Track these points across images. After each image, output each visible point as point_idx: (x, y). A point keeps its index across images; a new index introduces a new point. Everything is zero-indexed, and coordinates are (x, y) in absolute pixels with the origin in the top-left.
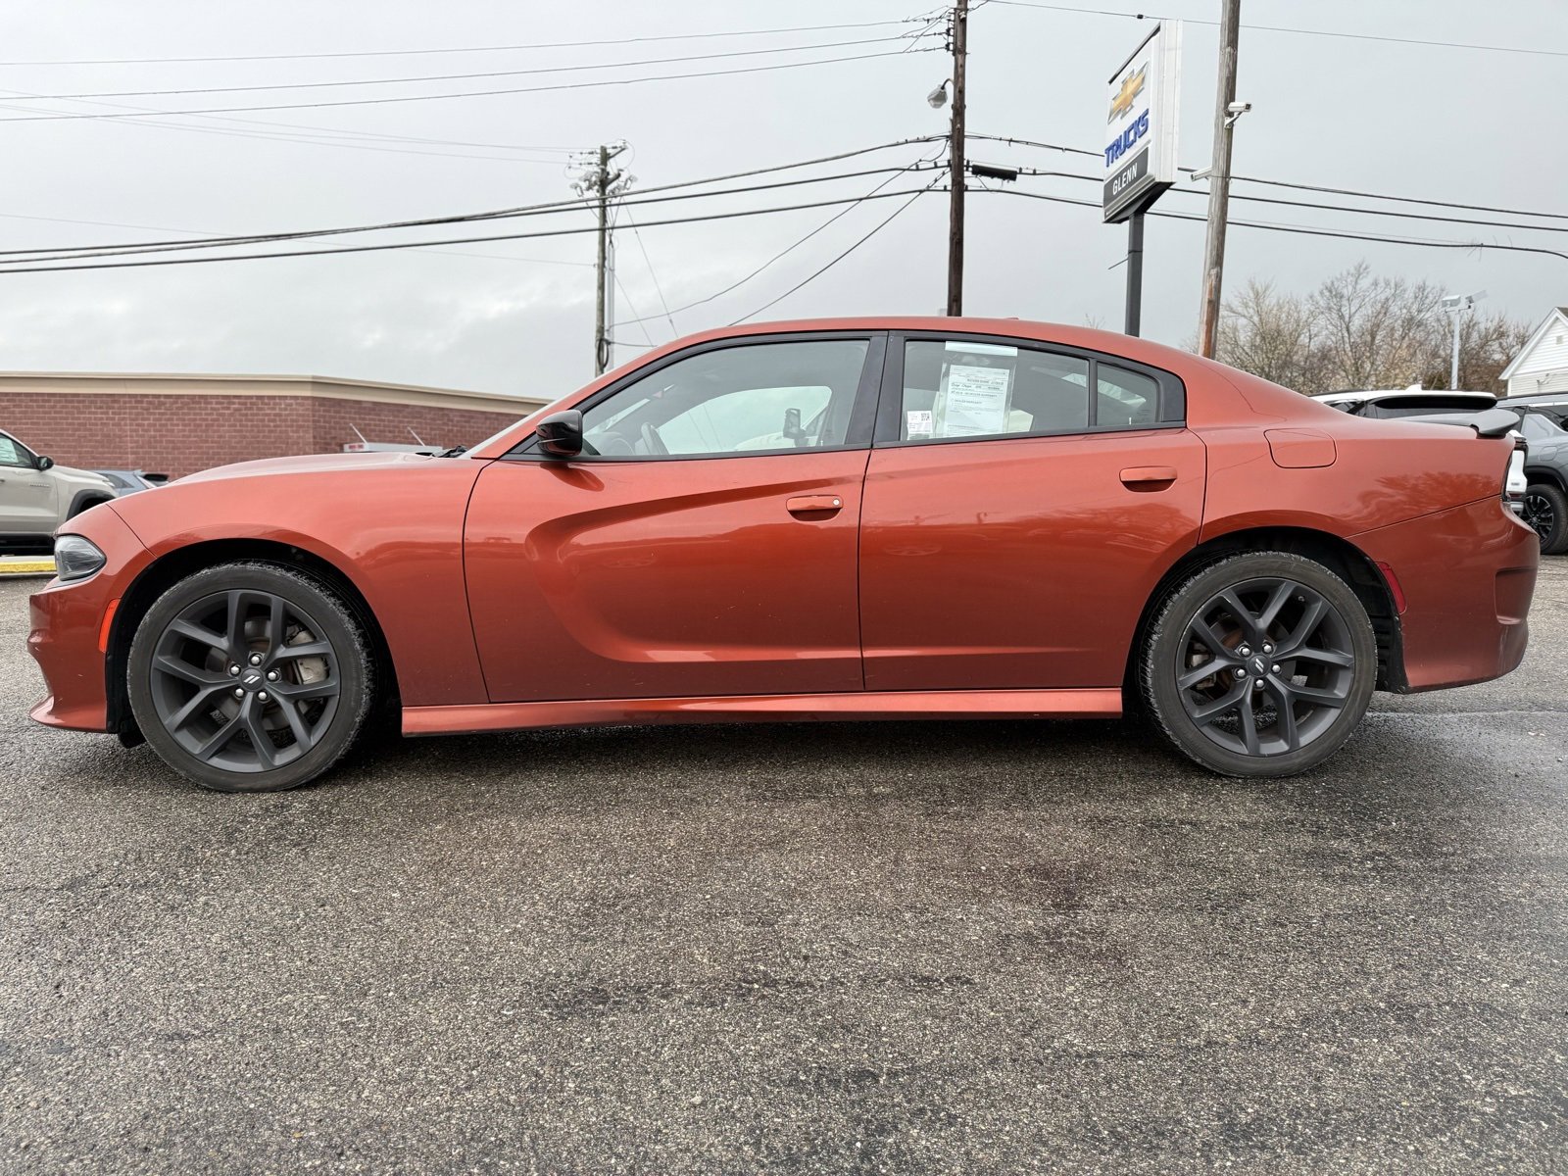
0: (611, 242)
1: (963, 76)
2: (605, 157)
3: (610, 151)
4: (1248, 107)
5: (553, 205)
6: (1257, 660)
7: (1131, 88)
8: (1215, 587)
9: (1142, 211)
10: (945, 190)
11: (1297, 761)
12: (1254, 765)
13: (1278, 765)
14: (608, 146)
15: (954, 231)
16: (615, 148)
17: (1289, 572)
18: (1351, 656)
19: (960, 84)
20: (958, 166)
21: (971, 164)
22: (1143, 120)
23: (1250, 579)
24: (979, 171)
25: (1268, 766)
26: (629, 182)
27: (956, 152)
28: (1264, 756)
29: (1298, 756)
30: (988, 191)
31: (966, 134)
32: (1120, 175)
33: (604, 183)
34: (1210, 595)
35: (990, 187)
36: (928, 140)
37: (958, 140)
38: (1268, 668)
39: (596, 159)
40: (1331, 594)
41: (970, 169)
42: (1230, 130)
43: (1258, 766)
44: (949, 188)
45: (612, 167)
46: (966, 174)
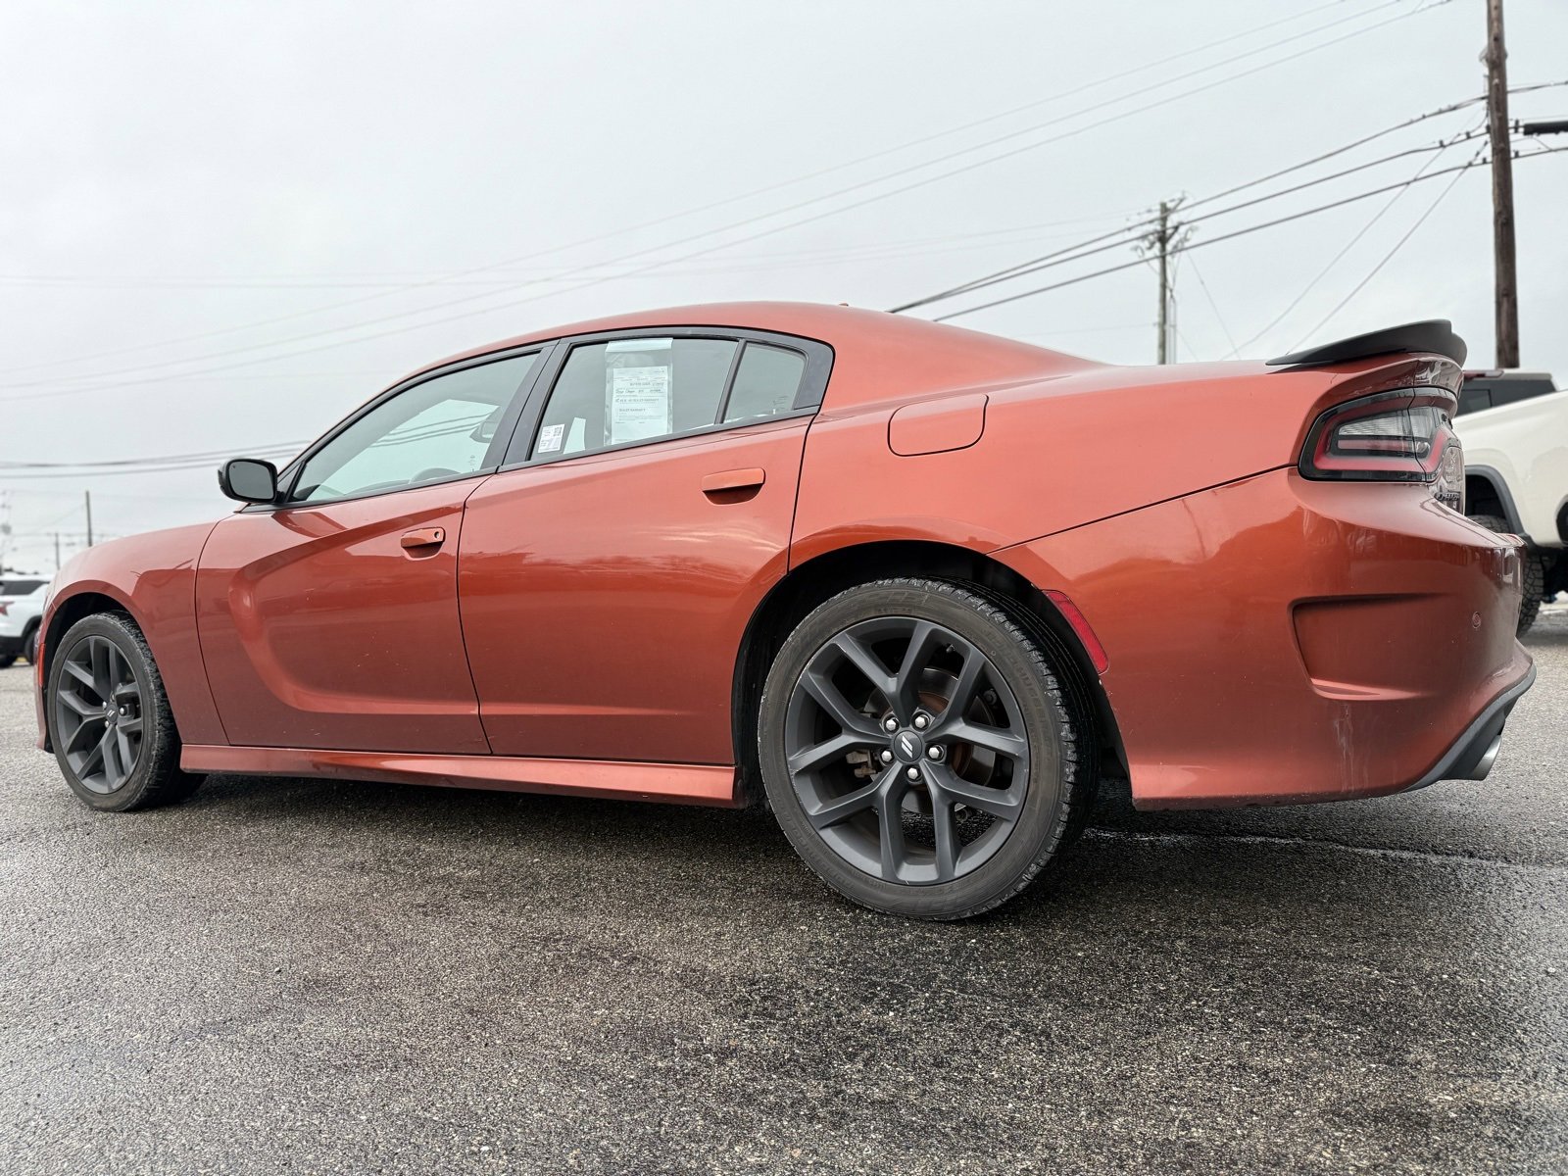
0: (1172, 296)
1: (1500, 19)
2: (1165, 210)
3: (1170, 205)
5: (1007, 271)
6: (904, 739)
8: (825, 631)
10: (1485, 161)
11: (951, 898)
12: (889, 897)
13: (923, 900)
14: (1166, 200)
15: (1499, 209)
16: (1172, 201)
17: (919, 608)
18: (1022, 740)
19: (1495, 31)
20: (1499, 131)
21: (1521, 123)
23: (872, 620)
24: (1532, 130)
25: (908, 900)
26: (1190, 233)
27: (1495, 114)
28: (903, 884)
29: (952, 891)
30: (1551, 151)
31: (1509, 89)
33: (1163, 239)
34: (821, 642)
35: (1553, 147)
36: (1455, 108)
37: (1497, 98)
38: (921, 751)
39: (1157, 214)
40: (984, 641)
41: (1521, 130)
43: (895, 897)
44: (1489, 159)
45: (1171, 222)
46: (1513, 137)
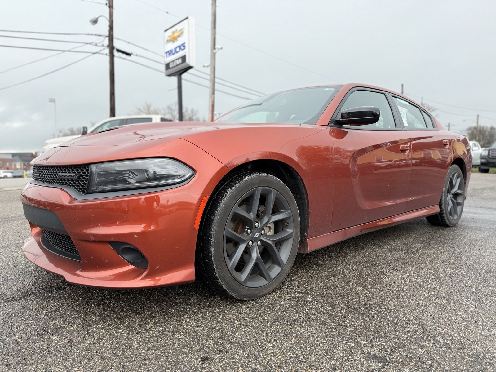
4: (222, 48)
7: (176, 35)
9: (181, 74)
15: (111, 70)
20: (111, 47)
22: (183, 45)
24: (118, 51)
27: (111, 42)
28: (455, 219)
31: (114, 37)
32: (173, 61)
37: (111, 38)
41: (116, 49)
42: (215, 54)
44: (109, 54)
46: (114, 51)
